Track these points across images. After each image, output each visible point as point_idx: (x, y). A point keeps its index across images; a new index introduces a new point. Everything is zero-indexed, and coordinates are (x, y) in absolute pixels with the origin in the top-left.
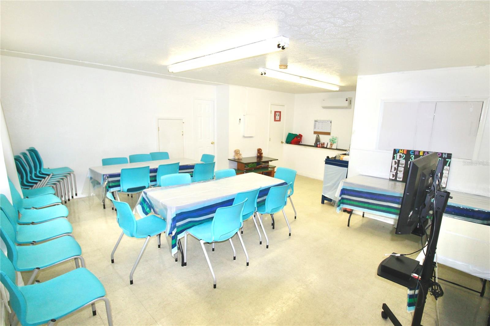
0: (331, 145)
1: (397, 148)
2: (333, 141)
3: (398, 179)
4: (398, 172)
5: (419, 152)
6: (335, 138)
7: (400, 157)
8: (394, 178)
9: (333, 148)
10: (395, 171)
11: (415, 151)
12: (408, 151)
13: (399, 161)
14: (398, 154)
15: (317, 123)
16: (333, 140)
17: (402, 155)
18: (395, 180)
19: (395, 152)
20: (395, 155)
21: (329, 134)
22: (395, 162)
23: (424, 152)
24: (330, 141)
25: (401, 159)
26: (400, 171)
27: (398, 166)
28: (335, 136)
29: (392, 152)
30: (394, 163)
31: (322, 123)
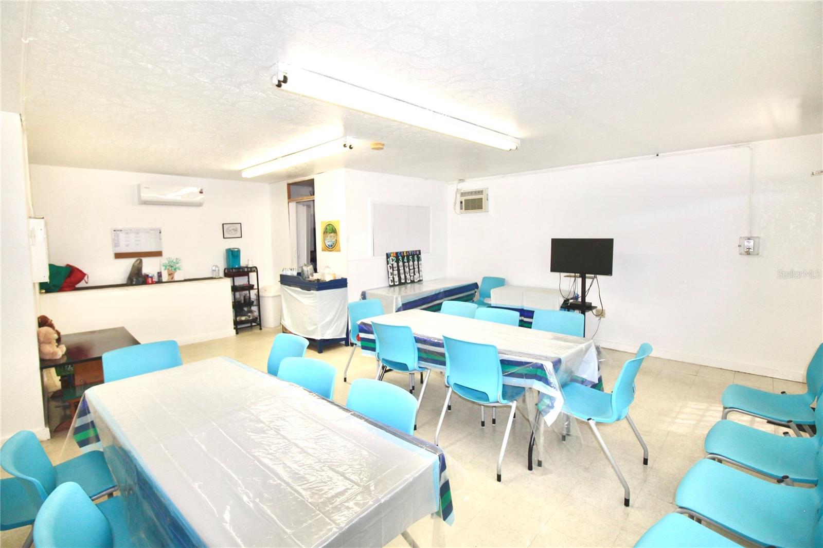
0: (169, 275)
1: (388, 252)
2: (172, 267)
3: (396, 284)
4: (394, 276)
5: (403, 252)
6: (174, 261)
7: (393, 260)
8: (393, 284)
9: (176, 278)
10: (392, 276)
11: (401, 252)
12: (397, 253)
13: (392, 264)
14: (391, 258)
15: (121, 235)
16: (172, 264)
17: (393, 258)
18: (394, 285)
19: (388, 256)
20: (389, 260)
21: (158, 254)
22: (390, 266)
23: (406, 252)
24: (166, 267)
25: (394, 262)
26: (395, 275)
27: (393, 270)
28: (174, 258)
29: (385, 257)
30: (389, 268)
31: (137, 233)
